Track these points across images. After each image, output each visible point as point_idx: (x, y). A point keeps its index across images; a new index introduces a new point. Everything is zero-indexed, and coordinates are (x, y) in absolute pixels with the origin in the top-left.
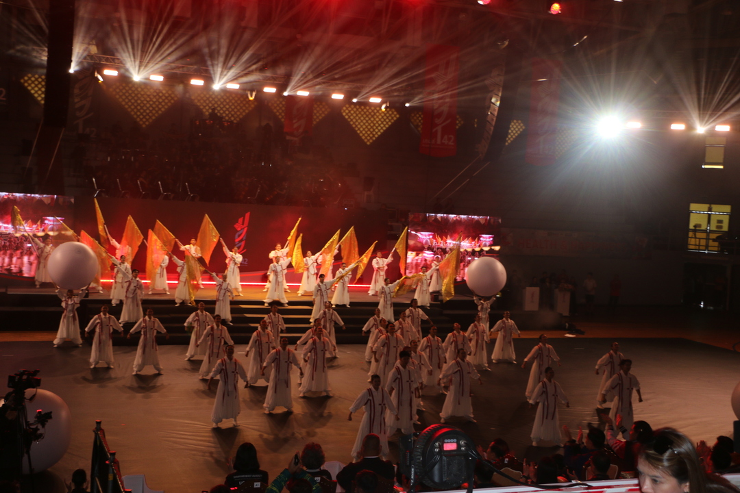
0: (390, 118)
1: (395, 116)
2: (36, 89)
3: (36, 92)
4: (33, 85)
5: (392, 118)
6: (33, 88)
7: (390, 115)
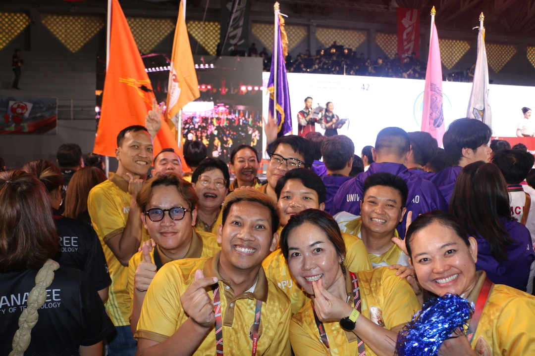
0: (463, 49)
1: (467, 47)
2: (197, 33)
3: (197, 35)
4: (194, 30)
5: (465, 49)
6: (194, 33)
7: (463, 46)
